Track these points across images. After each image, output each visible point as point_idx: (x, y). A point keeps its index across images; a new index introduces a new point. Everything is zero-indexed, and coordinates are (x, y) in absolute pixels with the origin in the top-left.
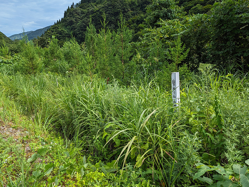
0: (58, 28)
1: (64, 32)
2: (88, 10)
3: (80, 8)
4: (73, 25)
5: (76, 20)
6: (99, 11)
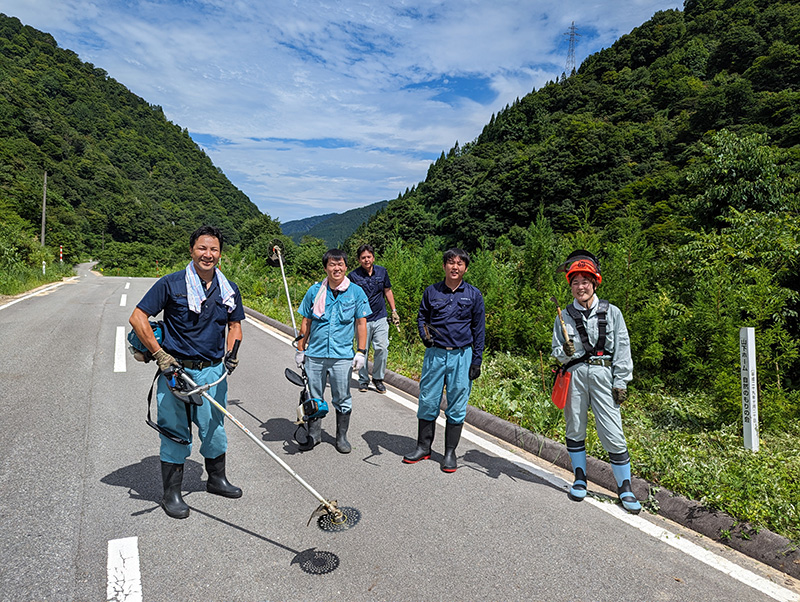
1: (420, 219)
2: (498, 160)
3: (475, 155)
4: (449, 201)
6: (529, 162)
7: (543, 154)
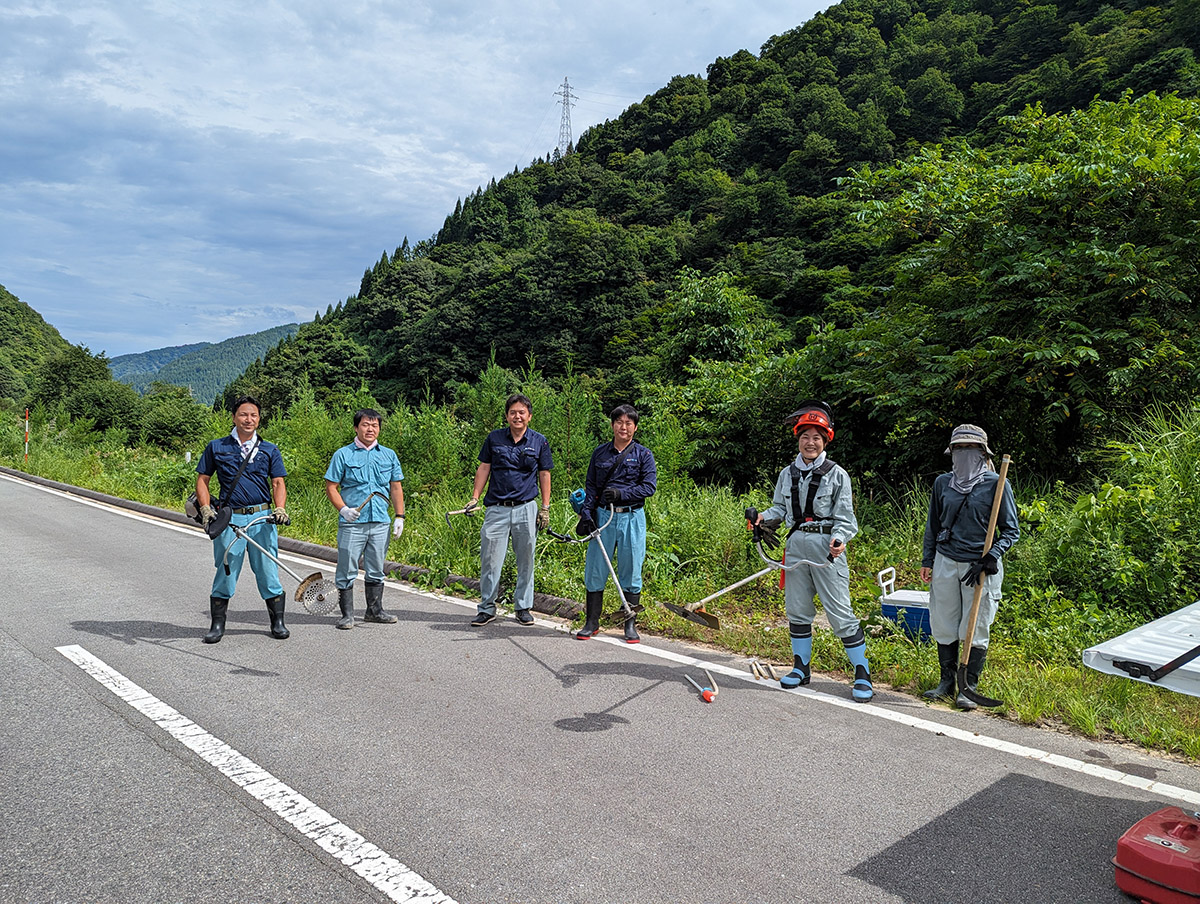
0: (330, 339)
1: (352, 354)
2: (468, 269)
3: (434, 260)
4: (397, 328)
5: (410, 309)
6: (511, 275)
7: (530, 263)
